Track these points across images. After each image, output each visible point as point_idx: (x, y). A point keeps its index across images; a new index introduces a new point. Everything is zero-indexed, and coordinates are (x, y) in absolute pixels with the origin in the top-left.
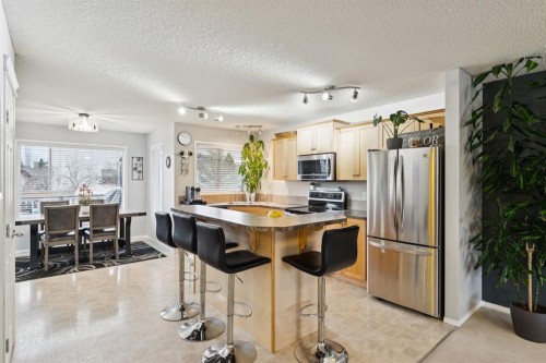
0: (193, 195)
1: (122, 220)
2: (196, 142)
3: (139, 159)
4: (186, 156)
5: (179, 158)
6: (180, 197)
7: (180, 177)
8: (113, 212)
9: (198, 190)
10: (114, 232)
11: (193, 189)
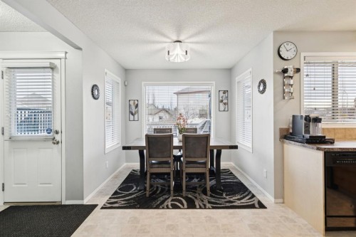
0: (307, 127)
1: (212, 152)
2: (303, 55)
3: (224, 92)
4: (290, 73)
5: (280, 78)
6: (281, 130)
7: (283, 102)
8: (204, 143)
9: (317, 120)
10: (205, 164)
11: (308, 119)
